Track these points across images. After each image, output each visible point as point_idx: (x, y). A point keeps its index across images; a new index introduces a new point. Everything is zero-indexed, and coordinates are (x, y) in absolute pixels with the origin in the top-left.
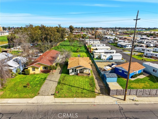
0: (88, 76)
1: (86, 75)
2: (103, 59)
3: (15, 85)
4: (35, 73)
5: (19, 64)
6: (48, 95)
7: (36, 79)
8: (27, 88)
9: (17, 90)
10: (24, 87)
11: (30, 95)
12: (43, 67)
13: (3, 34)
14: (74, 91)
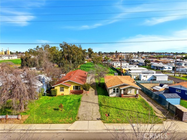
0: (135, 98)
1: (133, 97)
2: (143, 80)
3: (41, 107)
4: (63, 94)
5: (42, 83)
6: (92, 120)
7: (68, 101)
8: (59, 111)
9: (46, 114)
10: (55, 109)
11: (67, 119)
12: (74, 87)
13: (11, 57)
14: (128, 115)
